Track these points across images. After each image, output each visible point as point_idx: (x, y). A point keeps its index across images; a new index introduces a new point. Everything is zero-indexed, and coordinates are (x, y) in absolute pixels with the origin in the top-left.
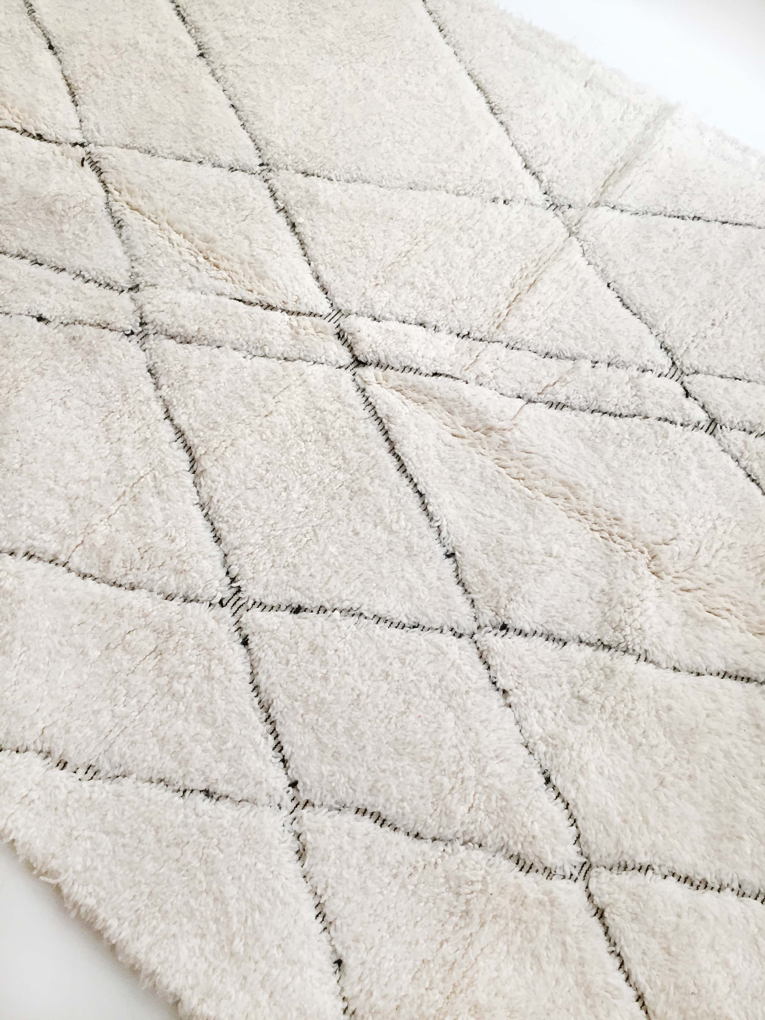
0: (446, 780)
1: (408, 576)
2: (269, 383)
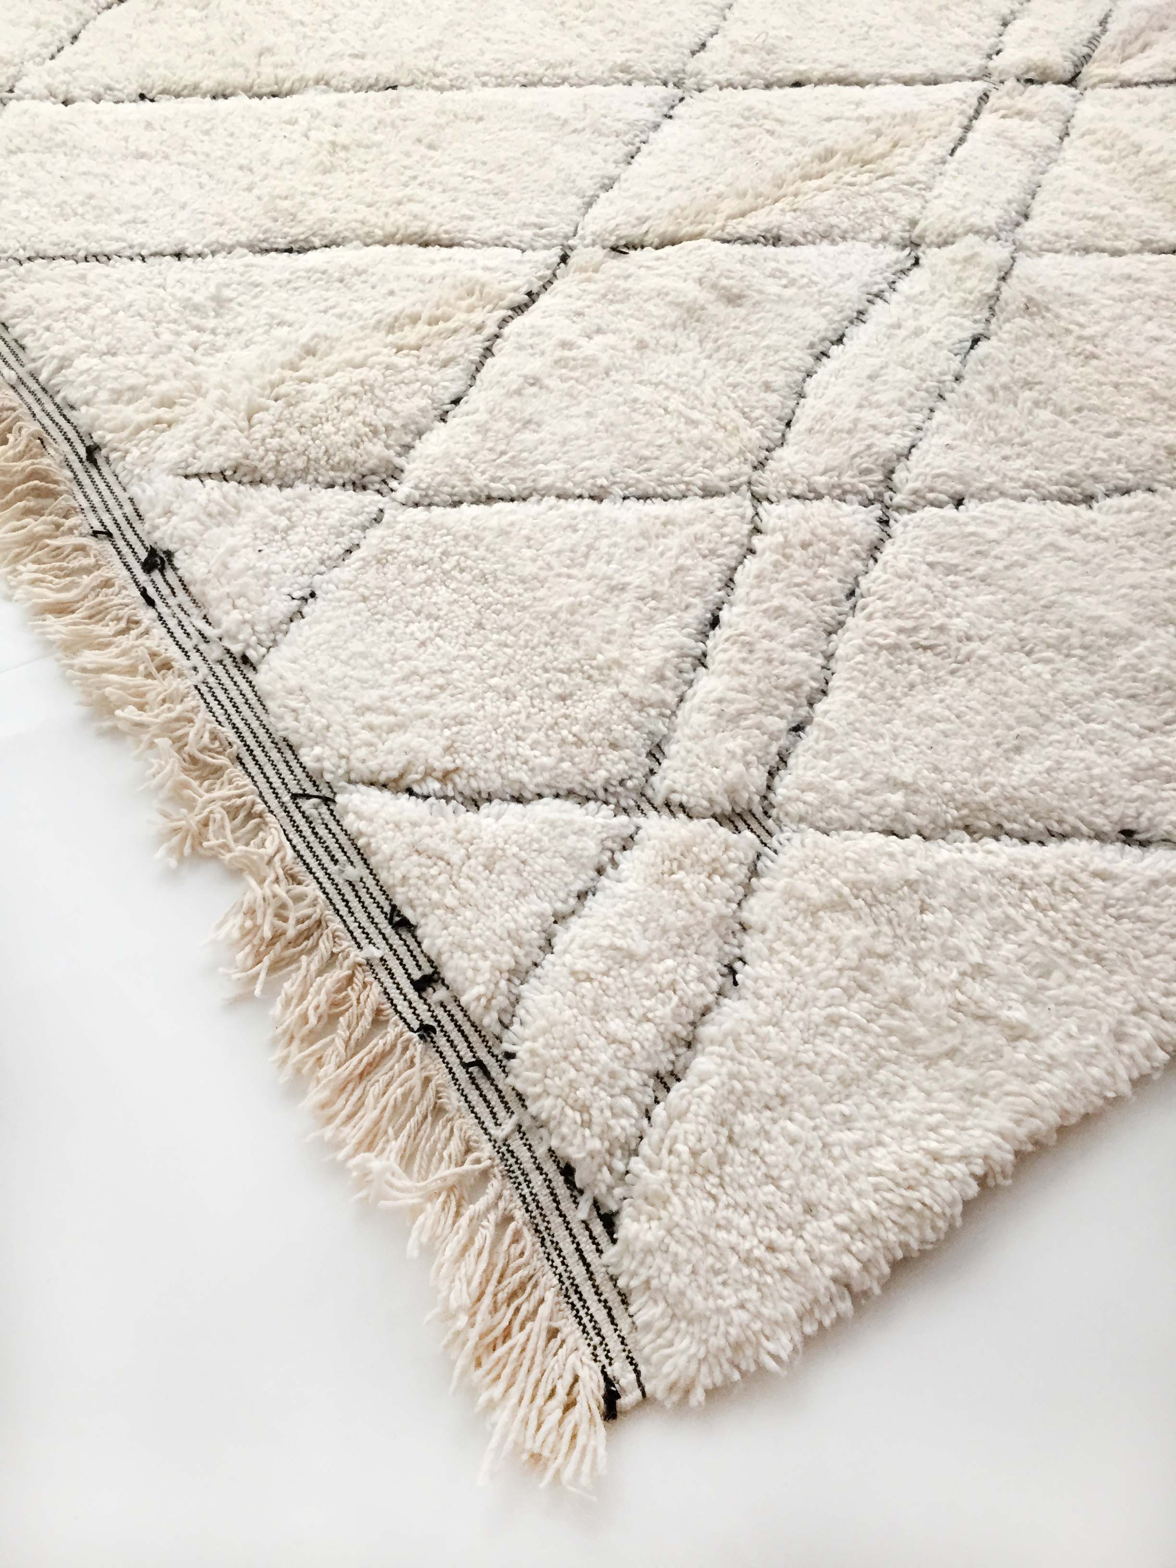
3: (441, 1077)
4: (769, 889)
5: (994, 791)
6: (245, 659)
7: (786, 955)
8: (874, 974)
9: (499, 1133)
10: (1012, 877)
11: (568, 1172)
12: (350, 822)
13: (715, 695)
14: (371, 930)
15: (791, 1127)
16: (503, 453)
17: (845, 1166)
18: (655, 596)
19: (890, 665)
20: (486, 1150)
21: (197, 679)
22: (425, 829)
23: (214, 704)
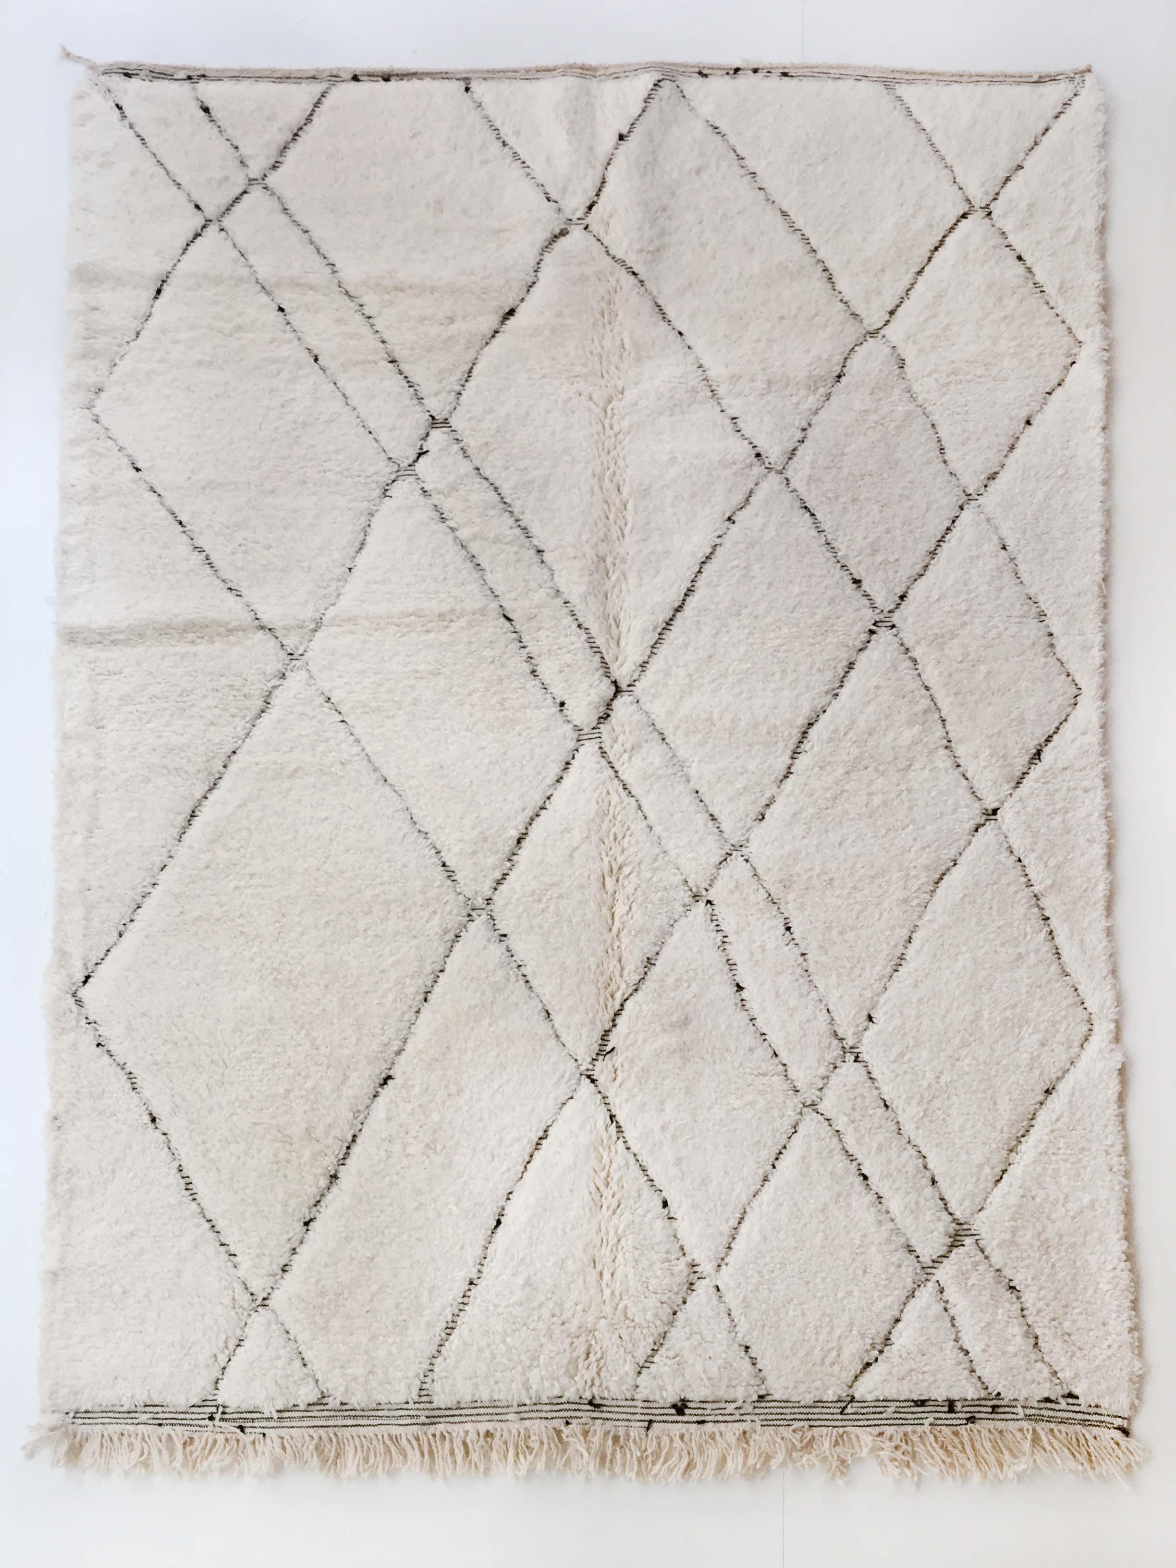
0: (891, 428)
1: (774, 533)
2: (701, 727)
3: (991, 1425)
4: (993, 1250)
5: (1006, 1129)
6: (761, 1397)
7: (1021, 1264)
8: (1047, 1240)
9: (1021, 1416)
10: (1041, 1154)
11: (1047, 1400)
12: (869, 1397)
13: (902, 1208)
14: (919, 1416)
15: (1077, 1311)
16: (715, 1206)
17: (1099, 1302)
18: (839, 1195)
19: (931, 1122)
20: (1026, 1424)
21: (759, 1423)
22: (895, 1370)
23: (775, 1422)
